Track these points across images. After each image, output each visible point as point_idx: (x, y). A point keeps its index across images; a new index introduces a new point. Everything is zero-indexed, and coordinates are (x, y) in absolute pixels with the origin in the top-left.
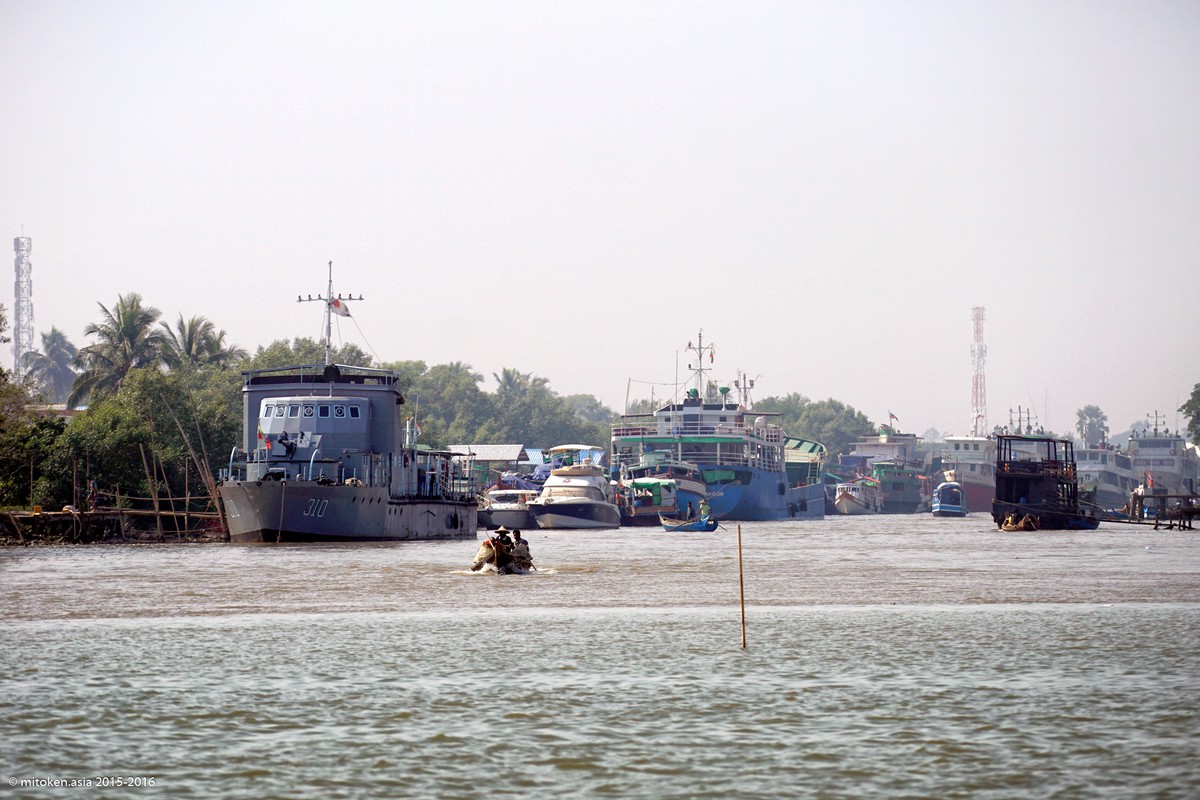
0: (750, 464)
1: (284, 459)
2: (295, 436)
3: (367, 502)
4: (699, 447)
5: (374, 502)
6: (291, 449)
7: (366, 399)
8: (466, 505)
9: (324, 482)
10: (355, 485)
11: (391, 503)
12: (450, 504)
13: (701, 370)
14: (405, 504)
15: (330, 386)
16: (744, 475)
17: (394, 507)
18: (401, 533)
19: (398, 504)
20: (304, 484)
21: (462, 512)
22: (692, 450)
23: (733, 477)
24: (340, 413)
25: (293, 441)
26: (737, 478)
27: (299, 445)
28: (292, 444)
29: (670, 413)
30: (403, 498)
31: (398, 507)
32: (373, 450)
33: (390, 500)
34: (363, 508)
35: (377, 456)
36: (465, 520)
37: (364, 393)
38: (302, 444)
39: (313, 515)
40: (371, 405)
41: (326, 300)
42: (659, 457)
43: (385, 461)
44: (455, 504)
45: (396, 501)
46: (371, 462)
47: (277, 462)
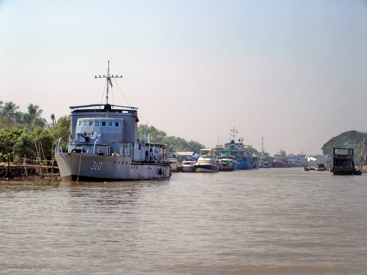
0: (246, 157)
1: (85, 144)
2: (89, 134)
3: (121, 163)
4: (234, 153)
5: (124, 164)
6: (87, 139)
7: (122, 119)
8: (165, 166)
9: (100, 154)
10: (116, 156)
11: (132, 164)
12: (158, 165)
13: (234, 136)
14: (138, 164)
15: (107, 113)
16: (245, 159)
17: (133, 166)
18: (137, 177)
19: (135, 165)
20: (91, 155)
21: (163, 168)
22: (232, 153)
23: (242, 160)
24: (111, 124)
25: (88, 136)
26: (243, 160)
27: (91, 138)
28: (88, 137)
29: (227, 145)
30: (138, 162)
31: (135, 166)
32: (125, 141)
33: (131, 163)
34: (119, 166)
35: (127, 144)
36: (165, 172)
37: (122, 117)
38: (92, 137)
39: (95, 169)
40: (125, 122)
41: (107, 77)
42: (226, 154)
43: (131, 146)
44: (161, 165)
45: (134, 163)
46: (124, 146)
47: (80, 145)
